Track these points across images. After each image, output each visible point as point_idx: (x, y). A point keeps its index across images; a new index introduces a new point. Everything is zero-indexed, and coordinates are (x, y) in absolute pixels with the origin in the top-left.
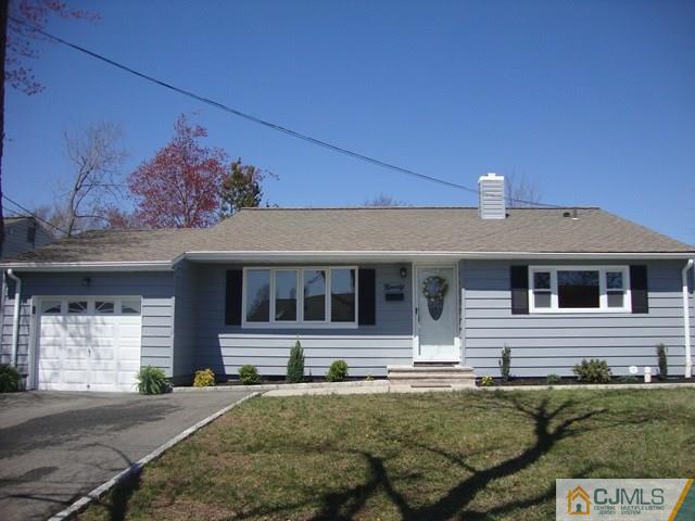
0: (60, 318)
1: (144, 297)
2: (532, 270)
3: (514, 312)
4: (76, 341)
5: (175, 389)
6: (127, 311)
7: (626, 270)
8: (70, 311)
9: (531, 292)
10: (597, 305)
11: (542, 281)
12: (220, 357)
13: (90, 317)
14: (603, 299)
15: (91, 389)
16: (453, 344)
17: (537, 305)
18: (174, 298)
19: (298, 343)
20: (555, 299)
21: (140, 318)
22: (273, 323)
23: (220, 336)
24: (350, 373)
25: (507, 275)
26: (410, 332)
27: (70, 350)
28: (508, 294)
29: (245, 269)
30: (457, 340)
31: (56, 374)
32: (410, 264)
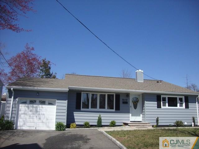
0: (27, 105)
1: (57, 100)
2: (162, 96)
3: (158, 108)
4: (32, 113)
5: (66, 129)
6: (50, 104)
7: (183, 97)
8: (30, 103)
9: (162, 102)
10: (177, 106)
11: (164, 99)
12: (74, 119)
13: (37, 105)
14: (178, 105)
15: (37, 129)
16: (140, 116)
17: (163, 106)
18: (67, 101)
19: (100, 115)
20: (167, 104)
21: (56, 106)
22: (90, 109)
23: (74, 113)
24: (117, 124)
25: (156, 98)
26: (129, 112)
27: (30, 116)
28: (156, 103)
29: (82, 92)
30: (141, 115)
31: (24, 124)
32: (129, 94)
